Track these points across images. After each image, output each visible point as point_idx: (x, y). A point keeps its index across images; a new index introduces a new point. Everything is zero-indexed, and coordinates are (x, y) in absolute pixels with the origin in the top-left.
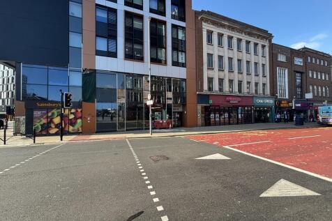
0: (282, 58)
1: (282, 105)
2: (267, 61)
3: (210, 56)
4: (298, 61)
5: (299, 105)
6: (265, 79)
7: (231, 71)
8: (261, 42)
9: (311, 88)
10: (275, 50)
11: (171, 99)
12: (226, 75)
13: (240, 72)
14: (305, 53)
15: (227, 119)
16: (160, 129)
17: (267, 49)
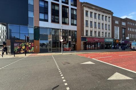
0: (117, 22)
1: (116, 42)
2: (110, 24)
3: (87, 21)
4: (124, 24)
5: (124, 42)
6: (109, 31)
7: (95, 28)
8: (108, 16)
9: (128, 35)
10: (114, 19)
11: (70, 39)
12: (93, 29)
13: (99, 28)
14: (126, 20)
15: (93, 47)
16: (66, 51)
17: (111, 18)
